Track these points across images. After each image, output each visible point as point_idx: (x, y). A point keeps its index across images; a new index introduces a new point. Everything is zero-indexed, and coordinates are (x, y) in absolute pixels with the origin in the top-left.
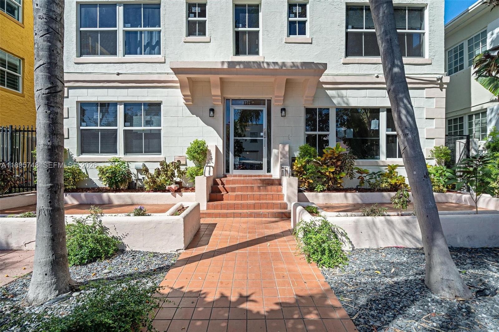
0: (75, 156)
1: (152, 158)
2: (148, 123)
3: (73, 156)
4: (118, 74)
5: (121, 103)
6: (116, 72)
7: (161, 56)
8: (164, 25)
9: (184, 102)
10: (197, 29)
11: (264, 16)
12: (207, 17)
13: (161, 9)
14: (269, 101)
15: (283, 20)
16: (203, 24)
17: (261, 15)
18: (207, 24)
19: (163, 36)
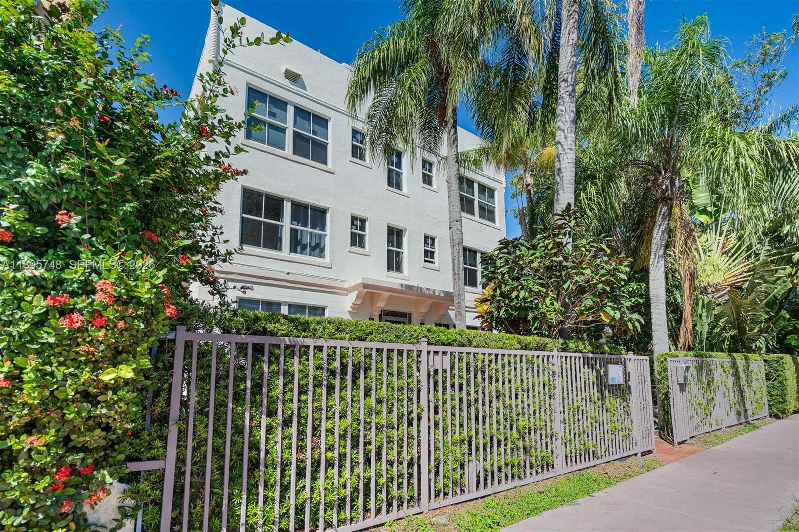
4: (288, 273)
5: (285, 303)
6: (286, 271)
7: (327, 260)
8: (331, 232)
9: (350, 309)
10: (357, 240)
11: (409, 242)
12: (367, 233)
13: (328, 216)
14: (410, 314)
15: (421, 248)
16: (362, 237)
17: (405, 240)
18: (367, 239)
19: (331, 242)
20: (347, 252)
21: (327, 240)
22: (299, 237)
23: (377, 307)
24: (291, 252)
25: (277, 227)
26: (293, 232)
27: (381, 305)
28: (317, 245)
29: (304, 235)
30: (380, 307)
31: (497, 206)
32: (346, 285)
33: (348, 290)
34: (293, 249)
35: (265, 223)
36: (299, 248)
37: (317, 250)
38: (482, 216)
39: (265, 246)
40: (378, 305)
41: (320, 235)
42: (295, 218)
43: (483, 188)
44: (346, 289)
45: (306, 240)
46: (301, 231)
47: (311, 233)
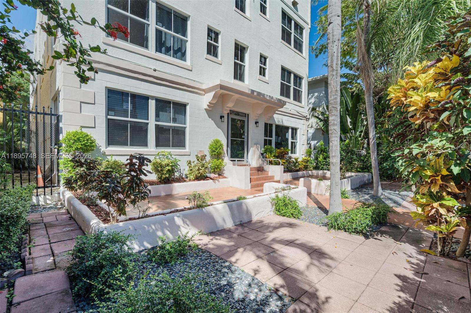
0: (103, 149)
1: (179, 152)
2: (175, 120)
3: (100, 148)
4: (155, 70)
5: (153, 98)
6: (153, 68)
7: (188, 63)
8: (191, 38)
9: (207, 107)
10: (212, 50)
11: (250, 58)
12: (220, 44)
13: (189, 23)
14: (248, 115)
15: (258, 64)
16: (216, 48)
17: (247, 56)
18: (220, 50)
19: (191, 48)
20: (204, 58)
21: (188, 45)
22: (163, 39)
23: (227, 107)
24: (156, 51)
25: (143, 24)
26: (159, 33)
27: (230, 105)
28: (179, 50)
29: (168, 37)
30: (230, 108)
31: (304, 40)
32: (204, 87)
33: (206, 91)
34: (158, 49)
35: (132, 19)
36: (163, 49)
37: (179, 54)
38: (295, 47)
39: (132, 42)
40: (228, 106)
41: (182, 40)
42: (159, 20)
43: (297, 25)
44: (203, 90)
45: (170, 43)
46: (166, 33)
47: (174, 37)
